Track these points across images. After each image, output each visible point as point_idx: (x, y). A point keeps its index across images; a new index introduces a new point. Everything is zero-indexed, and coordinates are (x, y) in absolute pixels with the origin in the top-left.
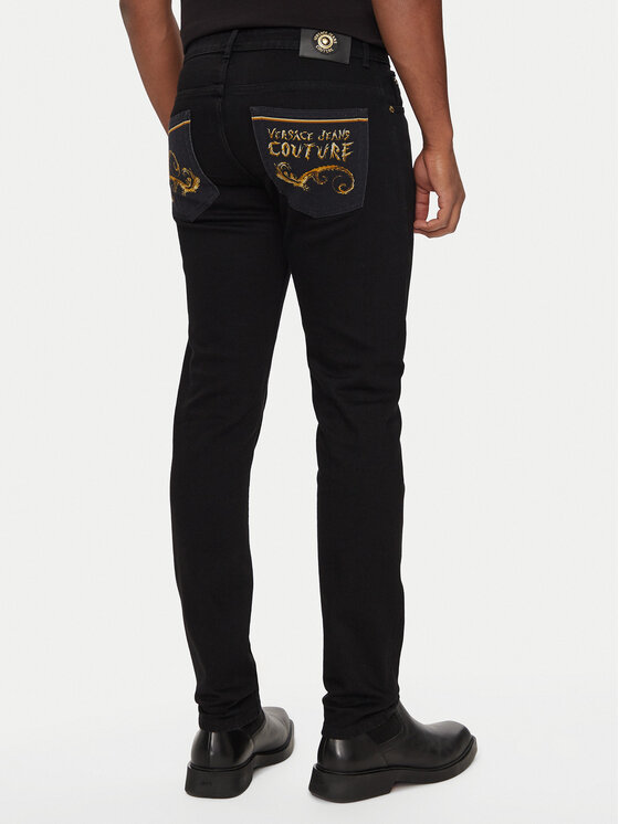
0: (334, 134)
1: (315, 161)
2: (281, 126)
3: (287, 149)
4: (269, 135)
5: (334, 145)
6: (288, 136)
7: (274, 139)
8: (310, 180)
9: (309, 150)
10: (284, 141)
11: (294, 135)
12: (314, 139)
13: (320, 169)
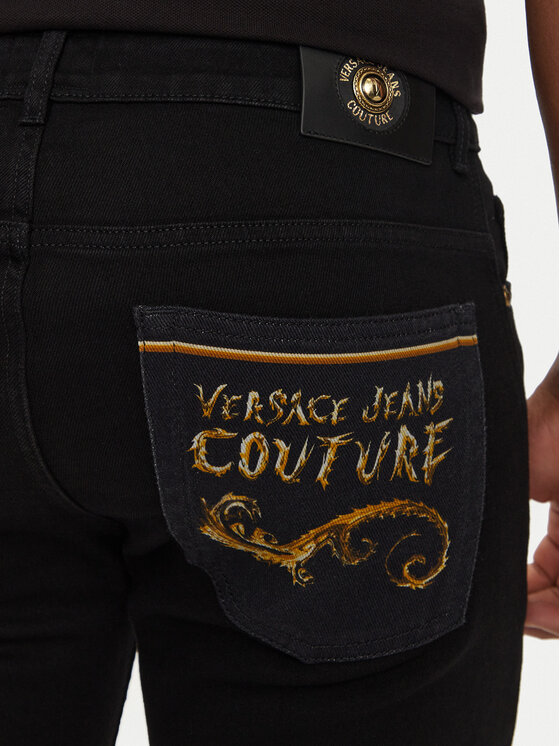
0: (407, 398)
1: (346, 490)
2: (242, 377)
3: (254, 457)
4: (197, 406)
5: (404, 433)
6: (268, 412)
7: (216, 420)
8: (321, 555)
9: (330, 455)
10: (252, 426)
11: (288, 407)
12: (351, 421)
13: (356, 517)
